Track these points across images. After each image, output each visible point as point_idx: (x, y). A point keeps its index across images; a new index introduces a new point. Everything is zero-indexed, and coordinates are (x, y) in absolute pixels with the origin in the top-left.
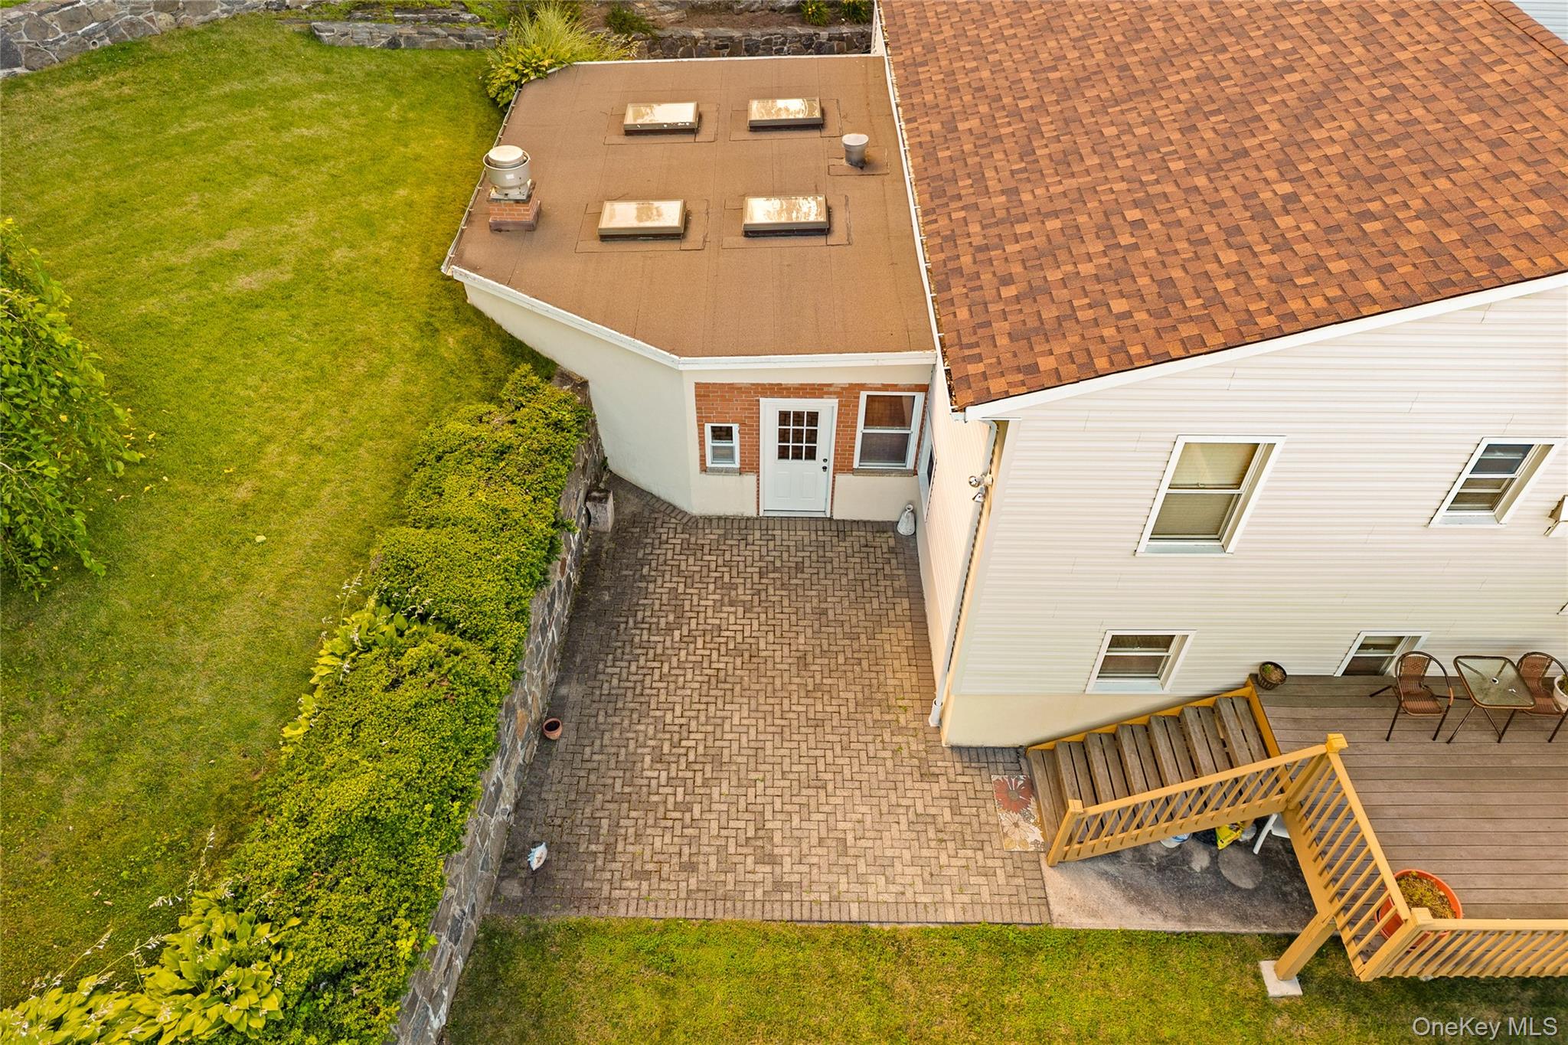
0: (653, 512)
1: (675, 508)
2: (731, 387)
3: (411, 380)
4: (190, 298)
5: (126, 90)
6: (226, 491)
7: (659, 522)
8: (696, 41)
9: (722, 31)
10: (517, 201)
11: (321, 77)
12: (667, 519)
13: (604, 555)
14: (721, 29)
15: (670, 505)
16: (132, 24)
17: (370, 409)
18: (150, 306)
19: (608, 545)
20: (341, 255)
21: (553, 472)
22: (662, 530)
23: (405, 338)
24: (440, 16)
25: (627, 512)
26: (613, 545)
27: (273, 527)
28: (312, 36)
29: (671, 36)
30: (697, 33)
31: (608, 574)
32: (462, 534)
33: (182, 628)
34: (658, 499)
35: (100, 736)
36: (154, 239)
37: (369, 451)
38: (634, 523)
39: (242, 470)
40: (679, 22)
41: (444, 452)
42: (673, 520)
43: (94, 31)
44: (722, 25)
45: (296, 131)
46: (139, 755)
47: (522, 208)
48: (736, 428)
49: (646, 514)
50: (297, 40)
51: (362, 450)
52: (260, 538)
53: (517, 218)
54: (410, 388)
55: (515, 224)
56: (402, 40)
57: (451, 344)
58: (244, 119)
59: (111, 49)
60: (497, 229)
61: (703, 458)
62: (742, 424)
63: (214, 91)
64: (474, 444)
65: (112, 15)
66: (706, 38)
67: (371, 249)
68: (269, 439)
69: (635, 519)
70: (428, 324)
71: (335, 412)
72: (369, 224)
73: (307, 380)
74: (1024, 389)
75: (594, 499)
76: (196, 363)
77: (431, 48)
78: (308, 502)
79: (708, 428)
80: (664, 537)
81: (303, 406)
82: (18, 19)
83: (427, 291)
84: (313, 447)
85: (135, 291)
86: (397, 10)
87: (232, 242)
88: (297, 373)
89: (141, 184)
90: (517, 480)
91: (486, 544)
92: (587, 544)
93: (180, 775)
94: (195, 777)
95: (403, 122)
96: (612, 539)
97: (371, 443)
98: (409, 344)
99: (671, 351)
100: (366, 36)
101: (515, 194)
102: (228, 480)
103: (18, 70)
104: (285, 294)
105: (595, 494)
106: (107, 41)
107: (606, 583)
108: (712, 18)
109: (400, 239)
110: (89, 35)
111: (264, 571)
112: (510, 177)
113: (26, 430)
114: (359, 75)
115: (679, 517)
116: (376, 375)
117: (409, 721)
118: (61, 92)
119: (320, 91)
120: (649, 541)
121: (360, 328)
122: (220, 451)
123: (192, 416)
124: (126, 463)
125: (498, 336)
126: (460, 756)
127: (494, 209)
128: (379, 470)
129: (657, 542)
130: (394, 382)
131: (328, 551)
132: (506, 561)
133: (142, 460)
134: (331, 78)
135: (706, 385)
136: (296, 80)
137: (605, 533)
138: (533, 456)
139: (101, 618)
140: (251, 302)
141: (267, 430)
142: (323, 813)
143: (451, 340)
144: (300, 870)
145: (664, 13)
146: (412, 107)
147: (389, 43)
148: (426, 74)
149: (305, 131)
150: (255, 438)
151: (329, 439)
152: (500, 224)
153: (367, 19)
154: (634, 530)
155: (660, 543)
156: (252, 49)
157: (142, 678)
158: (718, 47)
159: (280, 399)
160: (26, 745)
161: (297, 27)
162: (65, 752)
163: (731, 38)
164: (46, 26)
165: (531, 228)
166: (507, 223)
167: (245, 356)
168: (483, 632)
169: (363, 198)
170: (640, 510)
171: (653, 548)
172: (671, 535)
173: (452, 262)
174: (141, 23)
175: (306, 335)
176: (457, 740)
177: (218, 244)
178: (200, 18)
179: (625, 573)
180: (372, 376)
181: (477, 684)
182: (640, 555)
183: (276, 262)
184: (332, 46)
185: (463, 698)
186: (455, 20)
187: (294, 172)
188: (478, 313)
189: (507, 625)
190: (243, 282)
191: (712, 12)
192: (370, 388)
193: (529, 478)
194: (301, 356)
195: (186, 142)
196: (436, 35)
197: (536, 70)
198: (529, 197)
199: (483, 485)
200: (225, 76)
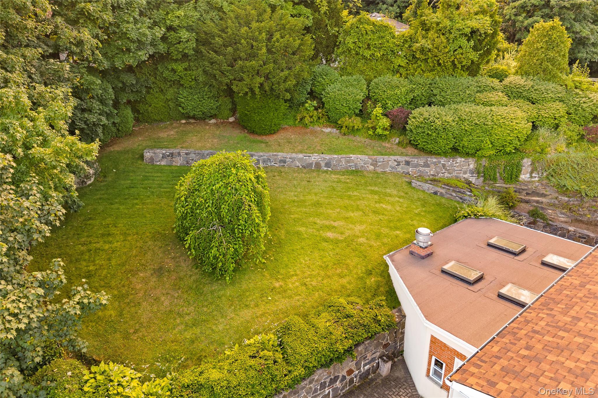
0: (405, 381)
1: (415, 386)
2: (445, 345)
3: (349, 283)
4: (313, 232)
5: (348, 180)
6: (274, 281)
7: (404, 387)
8: (569, 231)
9: (586, 232)
10: (421, 247)
11: (403, 194)
12: (408, 388)
13: (374, 383)
14: (585, 231)
15: (414, 384)
16: (362, 166)
17: (330, 284)
18: (302, 229)
19: (379, 381)
20: (362, 240)
21: (360, 334)
22: (402, 390)
23: (360, 271)
24: (458, 190)
25: (396, 375)
26: (380, 382)
27: (276, 298)
28: (410, 183)
29: (556, 226)
30: (571, 229)
31: (369, 390)
32: (312, 331)
33: (233, 308)
34: (411, 378)
35: (196, 320)
36: (318, 215)
37: (319, 294)
38: (395, 380)
39: (283, 279)
40: (566, 222)
41: (332, 306)
42: (410, 390)
43: (352, 165)
44: (587, 230)
45: (381, 205)
46: (197, 331)
47: (422, 250)
48: (444, 365)
49: (402, 381)
50: (404, 183)
51: (317, 293)
52: (270, 298)
53: (419, 253)
54: (348, 285)
55: (418, 254)
56: (439, 193)
57: (372, 281)
58: (370, 197)
59: (354, 171)
60: (412, 253)
61: (428, 370)
62: (447, 365)
63: (369, 188)
64: (343, 309)
65: (358, 163)
66: (574, 232)
67: (372, 243)
68: (296, 275)
69: (396, 380)
70: (371, 271)
71: (320, 279)
72: (378, 236)
73: (321, 266)
74: (480, 389)
75: (383, 359)
76: (298, 247)
77: (448, 198)
78: (290, 297)
79: (434, 358)
80: (401, 393)
81: (313, 272)
82: (335, 158)
83: (379, 262)
84: (305, 284)
85: (303, 225)
86: (444, 184)
87: (336, 224)
88: (320, 263)
89: (329, 202)
90: (345, 328)
91: (316, 339)
92: (373, 375)
93: (199, 343)
94: (202, 346)
95: (419, 214)
96: (382, 380)
97: (321, 293)
98: (359, 273)
99: (425, 316)
100: (427, 188)
101: (421, 244)
102: (277, 280)
103: (329, 169)
104: (336, 242)
105: (385, 358)
106: (354, 169)
107: (366, 393)
108: (584, 226)
109: (384, 244)
110: (350, 166)
111: (263, 307)
112: (421, 238)
113: (238, 238)
114: (416, 197)
115: (413, 391)
116: (341, 276)
117: (246, 369)
118: (333, 176)
119: (399, 198)
120: (394, 390)
121: (348, 261)
122: (282, 271)
123: (285, 259)
124: (260, 261)
125: (389, 286)
126: (249, 393)
127: (413, 246)
128: (316, 301)
129: (396, 393)
130: (344, 281)
131: (283, 313)
132: (316, 347)
133: (264, 263)
134: (407, 196)
135: (435, 338)
136: (395, 192)
137: (382, 376)
138: (357, 324)
139: (222, 292)
140: (326, 240)
141: (298, 272)
142: (205, 376)
143: (373, 279)
144: (188, 386)
145: (560, 217)
146: (425, 211)
147: (434, 192)
148: (439, 205)
149: (384, 206)
150: (293, 273)
151: (311, 285)
152: (413, 252)
153: (431, 184)
154: (393, 383)
155: (397, 394)
156: (389, 181)
157: (215, 313)
158: (579, 237)
159: (309, 267)
160: (183, 311)
161: (407, 180)
162: (187, 318)
163: (588, 236)
164: (341, 161)
165: (423, 258)
166: (415, 253)
167: (311, 252)
168: (291, 363)
169: (383, 229)
170: (401, 377)
171: (393, 394)
172: (404, 395)
173: (388, 256)
174: (365, 167)
175: (332, 255)
176: (253, 387)
177: (332, 222)
178: (382, 170)
179: (375, 394)
180: (339, 275)
181: (272, 376)
182: (386, 393)
183: (342, 233)
184: (414, 188)
185: (264, 376)
186: (464, 193)
187: (370, 214)
188: (389, 276)
189: (299, 367)
190: (330, 235)
191: (587, 224)
192: (336, 278)
193: (350, 330)
194: (325, 260)
195: (350, 197)
196: (452, 195)
197: (475, 215)
198: (426, 247)
199: (333, 321)
200: (375, 185)
